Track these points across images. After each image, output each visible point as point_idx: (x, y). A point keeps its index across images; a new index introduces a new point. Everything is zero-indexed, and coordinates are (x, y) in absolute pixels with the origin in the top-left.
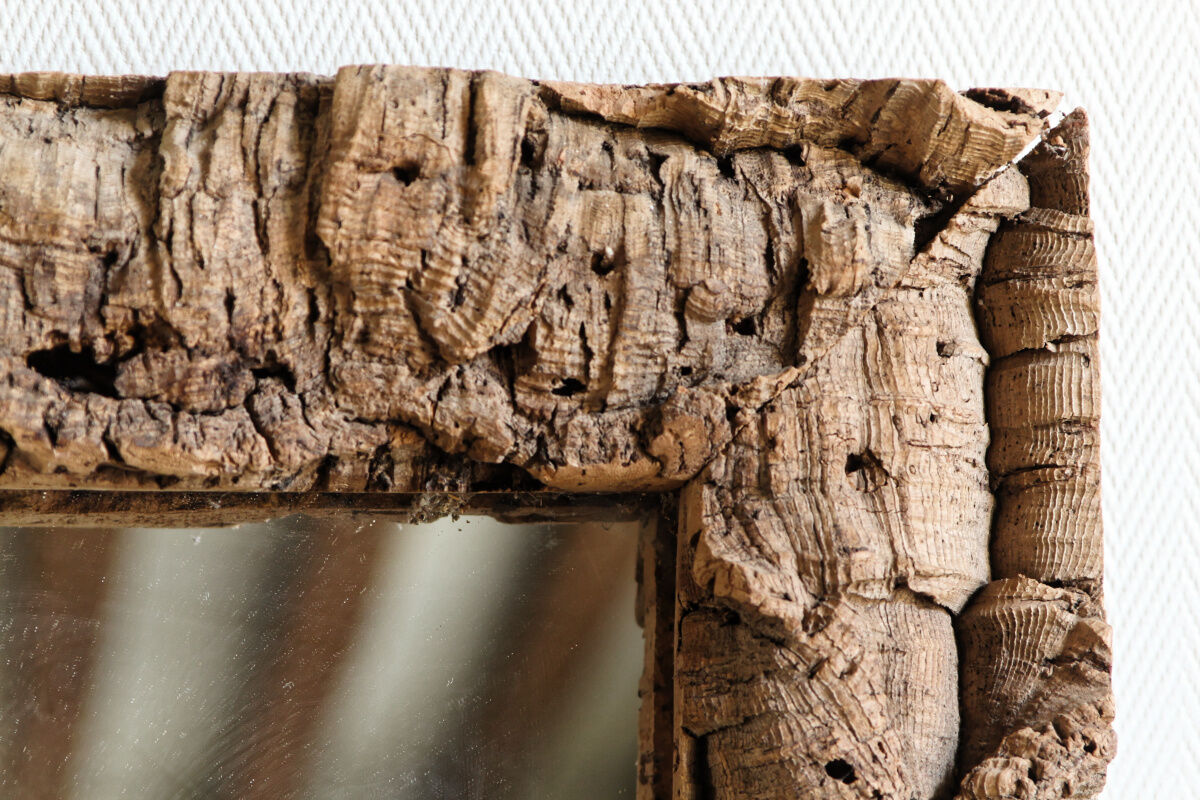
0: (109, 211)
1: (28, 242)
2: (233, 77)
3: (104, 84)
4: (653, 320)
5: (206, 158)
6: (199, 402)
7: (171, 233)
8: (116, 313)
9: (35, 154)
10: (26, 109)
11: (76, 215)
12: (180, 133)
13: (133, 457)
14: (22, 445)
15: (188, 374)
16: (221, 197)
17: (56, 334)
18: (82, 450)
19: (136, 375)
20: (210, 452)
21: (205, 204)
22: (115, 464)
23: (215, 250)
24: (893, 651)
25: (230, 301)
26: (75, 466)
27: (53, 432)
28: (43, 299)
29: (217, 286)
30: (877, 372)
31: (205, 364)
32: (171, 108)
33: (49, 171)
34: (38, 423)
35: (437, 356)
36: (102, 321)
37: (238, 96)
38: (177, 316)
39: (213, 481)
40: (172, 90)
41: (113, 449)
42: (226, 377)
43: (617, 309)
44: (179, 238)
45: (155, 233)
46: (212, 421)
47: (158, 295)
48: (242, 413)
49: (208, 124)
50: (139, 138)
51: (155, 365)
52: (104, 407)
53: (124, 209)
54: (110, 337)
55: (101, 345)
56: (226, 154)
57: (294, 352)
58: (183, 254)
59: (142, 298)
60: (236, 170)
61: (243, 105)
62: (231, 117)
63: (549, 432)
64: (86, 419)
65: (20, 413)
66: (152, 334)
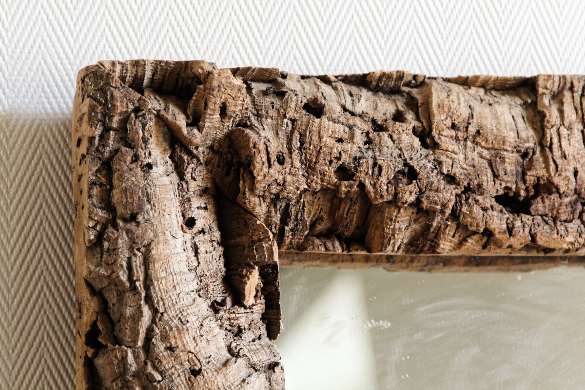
0: (523, 135)
1: (493, 149)
2: (564, 77)
3: (506, 80)
5: (561, 112)
6: (563, 217)
7: (551, 144)
8: (531, 179)
9: (487, 110)
10: (473, 90)
11: (511, 136)
12: (546, 100)
13: (541, 241)
14: (498, 236)
15: (560, 205)
16: (570, 128)
17: (506, 188)
18: (521, 237)
19: (539, 206)
20: (570, 239)
21: (564, 131)
22: (533, 243)
23: (569, 151)
25: (576, 173)
26: (518, 246)
27: (510, 231)
28: (501, 173)
29: (571, 169)
31: (567, 200)
32: (541, 90)
33: (496, 117)
34: (505, 226)
36: (525, 182)
37: (568, 85)
38: (556, 180)
39: (567, 251)
40: (541, 82)
41: (533, 237)
42: (573, 204)
44: (555, 146)
45: (544, 144)
46: (570, 225)
47: (548, 171)
48: (577, 222)
49: (557, 97)
50: (525, 103)
51: (547, 202)
52: (526, 218)
53: (529, 135)
54: (527, 190)
55: (523, 193)
56: (568, 109)
58: (557, 153)
59: (541, 172)
60: (574, 117)
61: (572, 88)
62: (567, 94)
64: (523, 224)
65: (498, 220)
66: (545, 188)
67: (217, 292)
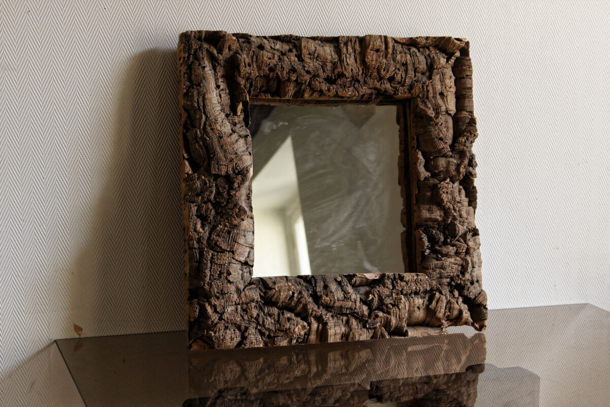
0: (334, 57)
1: (323, 62)
2: (349, 37)
3: (328, 38)
4: (411, 73)
5: (347, 49)
6: (348, 86)
7: (343, 60)
8: (336, 72)
9: (321, 48)
10: (317, 42)
11: (329, 57)
12: (342, 45)
13: (340, 94)
14: (324, 92)
15: (346, 81)
16: (350, 55)
17: (328, 75)
18: (333, 92)
19: (339, 82)
20: (350, 93)
21: (348, 56)
22: (337, 95)
23: (350, 62)
24: (446, 122)
25: (352, 70)
26: (331, 95)
27: (329, 90)
28: (326, 70)
29: (350, 68)
30: (442, 81)
31: (349, 80)
32: (340, 41)
33: (324, 51)
34: (327, 89)
35: (381, 78)
36: (334, 73)
37: (350, 39)
38: (345, 73)
39: (349, 98)
40: (340, 39)
41: (337, 92)
42: (351, 81)
43: (406, 72)
44: (345, 61)
45: (341, 60)
46: (350, 88)
47: (342, 70)
48: (353, 87)
49: (346, 44)
50: (335, 46)
51: (342, 80)
52: (335, 86)
53: (336, 56)
54: (335, 76)
55: (333, 77)
56: (350, 48)
57: (360, 78)
58: (345, 63)
59: (340, 70)
60: (351, 51)
61: (351, 41)
62: (349, 43)
63: (396, 90)
64: (333, 88)
65: (324, 87)
66: (341, 75)
67: (228, 111)
